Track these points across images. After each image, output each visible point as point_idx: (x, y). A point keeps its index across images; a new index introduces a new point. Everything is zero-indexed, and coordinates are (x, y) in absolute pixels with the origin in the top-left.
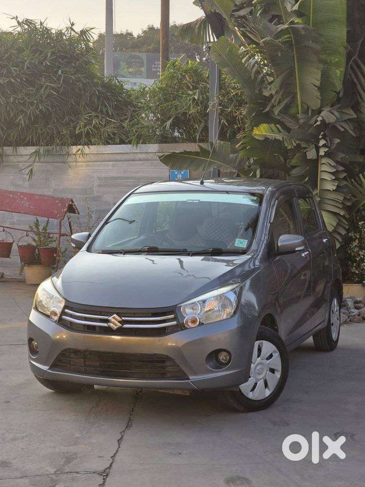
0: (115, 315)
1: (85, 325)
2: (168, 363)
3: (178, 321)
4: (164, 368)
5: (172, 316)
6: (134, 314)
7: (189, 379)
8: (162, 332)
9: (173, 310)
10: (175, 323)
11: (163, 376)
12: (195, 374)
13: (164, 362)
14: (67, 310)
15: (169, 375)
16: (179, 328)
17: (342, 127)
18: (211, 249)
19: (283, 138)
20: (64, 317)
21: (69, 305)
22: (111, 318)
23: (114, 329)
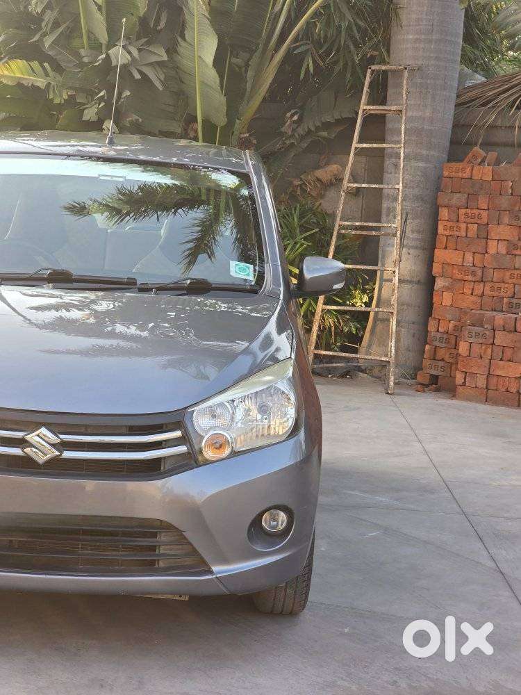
0: (43, 431)
2: (163, 537)
3: (191, 446)
4: (153, 549)
5: (178, 434)
6: (86, 426)
7: (211, 572)
8: (152, 469)
9: (177, 420)
10: (183, 449)
11: (149, 567)
12: (225, 561)
13: (154, 535)
15: (162, 564)
16: (191, 461)
17: (141, 73)
18: (189, 282)
19: (48, 85)
22: (32, 437)
23: (41, 463)
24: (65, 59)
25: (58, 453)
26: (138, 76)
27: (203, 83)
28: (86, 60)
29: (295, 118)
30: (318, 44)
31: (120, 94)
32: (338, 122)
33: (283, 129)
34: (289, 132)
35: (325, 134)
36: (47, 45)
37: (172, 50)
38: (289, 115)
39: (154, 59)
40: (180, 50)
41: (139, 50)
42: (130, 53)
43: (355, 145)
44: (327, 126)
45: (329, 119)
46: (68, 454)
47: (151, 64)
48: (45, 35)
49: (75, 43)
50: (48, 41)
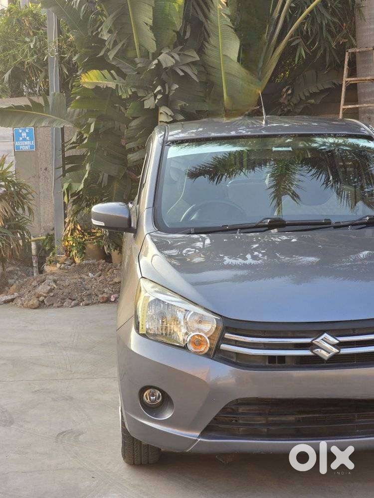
0: (326, 336)
1: (264, 357)
17: (183, 71)
18: (368, 218)
19: (117, 85)
20: (224, 346)
21: (229, 326)
22: (319, 341)
23: (326, 359)
25: (338, 351)
26: (182, 74)
27: (227, 73)
28: (139, 65)
29: (290, 92)
30: (306, 38)
31: (169, 88)
32: (322, 92)
33: (281, 100)
34: (286, 102)
35: (313, 101)
36: (111, 57)
37: (201, 51)
38: (284, 90)
39: (190, 60)
40: (206, 51)
41: (179, 55)
42: (173, 57)
43: (342, 107)
44: (313, 95)
45: (314, 90)
46: (344, 351)
47: (188, 64)
48: (108, 50)
49: (130, 54)
50: (111, 55)
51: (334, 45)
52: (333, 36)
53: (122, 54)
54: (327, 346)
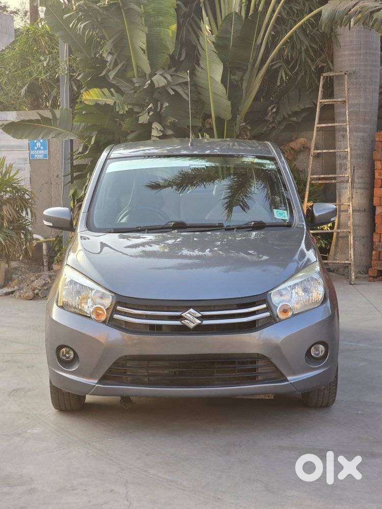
0: (192, 310)
1: (146, 325)
2: (260, 363)
3: (272, 311)
4: (254, 370)
5: (264, 306)
6: (214, 306)
7: (288, 381)
8: (251, 327)
9: (263, 299)
10: (268, 314)
11: (253, 380)
12: (294, 374)
13: (255, 362)
14: (119, 308)
15: (260, 378)
16: (272, 320)
17: (174, 90)
18: (253, 223)
19: (115, 102)
20: (116, 316)
21: (121, 301)
22: (186, 314)
23: (192, 328)
24: (124, 85)
25: (199, 322)
26: (172, 93)
27: (214, 93)
28: (137, 85)
29: (274, 110)
30: (287, 62)
31: (162, 105)
32: (303, 110)
33: (266, 118)
34: (271, 120)
35: (294, 119)
36: (111, 77)
37: (193, 74)
38: (270, 108)
39: (181, 81)
40: (198, 74)
41: (171, 76)
42: (165, 78)
43: (316, 125)
44: (295, 114)
45: (296, 109)
46: (206, 322)
47: (180, 84)
48: (109, 71)
49: (129, 74)
50: (112, 75)
51: (313, 68)
52: (313, 60)
53: (122, 74)
54: (191, 318)
